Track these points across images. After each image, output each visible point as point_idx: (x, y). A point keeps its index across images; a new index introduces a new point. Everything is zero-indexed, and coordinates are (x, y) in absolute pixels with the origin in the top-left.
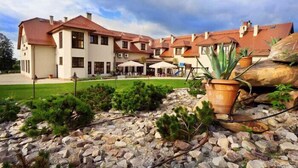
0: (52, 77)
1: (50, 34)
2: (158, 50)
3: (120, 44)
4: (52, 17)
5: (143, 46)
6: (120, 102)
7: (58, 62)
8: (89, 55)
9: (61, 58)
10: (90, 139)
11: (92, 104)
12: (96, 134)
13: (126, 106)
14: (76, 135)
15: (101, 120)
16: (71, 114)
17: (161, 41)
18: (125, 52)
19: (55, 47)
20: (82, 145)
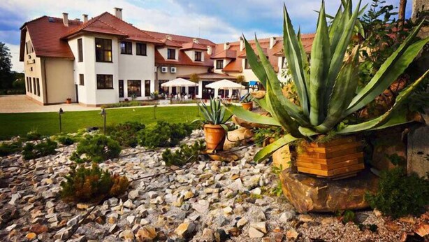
0: (70, 101)
1: (65, 41)
2: (220, 61)
3: (164, 53)
4: (66, 15)
5: (198, 54)
6: (144, 139)
7: (78, 82)
8: (120, 71)
9: (82, 76)
10: (118, 165)
11: (120, 141)
12: (122, 162)
13: (148, 143)
14: (108, 163)
15: (128, 154)
16: (104, 149)
17: (226, 47)
18: (171, 65)
19: (73, 60)
20: (112, 168)
